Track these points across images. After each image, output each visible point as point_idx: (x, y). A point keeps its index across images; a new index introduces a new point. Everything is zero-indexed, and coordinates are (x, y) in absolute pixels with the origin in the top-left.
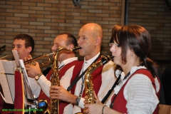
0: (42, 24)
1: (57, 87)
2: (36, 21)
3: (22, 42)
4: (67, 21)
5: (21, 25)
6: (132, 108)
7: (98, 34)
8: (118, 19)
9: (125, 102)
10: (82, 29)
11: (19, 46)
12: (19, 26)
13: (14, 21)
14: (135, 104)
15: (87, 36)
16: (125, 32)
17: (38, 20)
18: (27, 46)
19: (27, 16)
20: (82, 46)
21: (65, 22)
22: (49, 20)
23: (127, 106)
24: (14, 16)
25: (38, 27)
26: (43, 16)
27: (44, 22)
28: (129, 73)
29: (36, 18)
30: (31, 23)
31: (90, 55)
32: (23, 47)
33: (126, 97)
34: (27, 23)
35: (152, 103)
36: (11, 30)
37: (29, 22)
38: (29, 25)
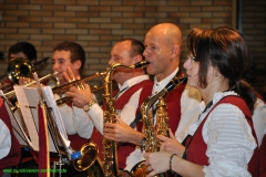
0: (109, 20)
1: (111, 124)
2: (99, 16)
3: (66, 55)
4: (147, 14)
5: (77, 23)
6: (215, 156)
7: (174, 40)
8: (226, 9)
9: (204, 147)
10: (149, 34)
11: (61, 61)
12: (74, 26)
13: (65, 17)
14: (218, 151)
15: (157, 44)
16: (207, 38)
17: (102, 14)
18: (73, 60)
19: (85, 9)
20: (150, 60)
21: (144, 17)
22: (119, 15)
23: (208, 154)
24: (65, 10)
25: (102, 26)
26: (109, 9)
27: (111, 18)
28: (211, 103)
29: (99, 12)
30: (92, 20)
31: (163, 73)
32: (68, 62)
33: (206, 140)
34: (85, 20)
35: (245, 147)
36: (62, 32)
37: (89, 17)
38: (89, 23)
